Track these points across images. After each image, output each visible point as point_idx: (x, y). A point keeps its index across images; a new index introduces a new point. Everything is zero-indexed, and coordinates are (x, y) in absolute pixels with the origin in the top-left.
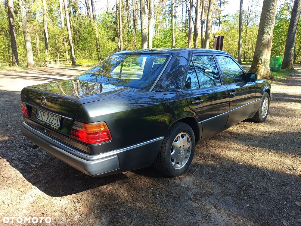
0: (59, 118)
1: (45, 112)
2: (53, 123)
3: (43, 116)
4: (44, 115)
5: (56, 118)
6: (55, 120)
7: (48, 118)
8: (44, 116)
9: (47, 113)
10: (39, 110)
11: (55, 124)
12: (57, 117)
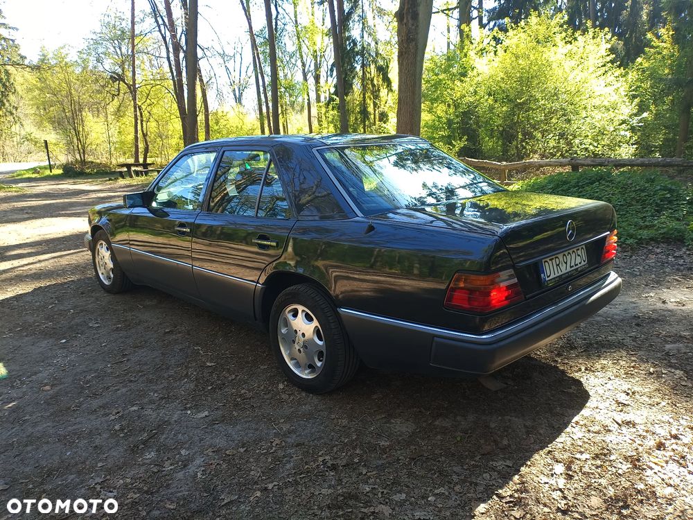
0: (582, 248)
1: (557, 257)
2: (577, 265)
3: (557, 265)
4: (558, 263)
5: (579, 252)
6: (579, 255)
7: (566, 263)
8: (559, 265)
9: (560, 256)
10: (545, 262)
11: (580, 263)
12: (578, 249)
